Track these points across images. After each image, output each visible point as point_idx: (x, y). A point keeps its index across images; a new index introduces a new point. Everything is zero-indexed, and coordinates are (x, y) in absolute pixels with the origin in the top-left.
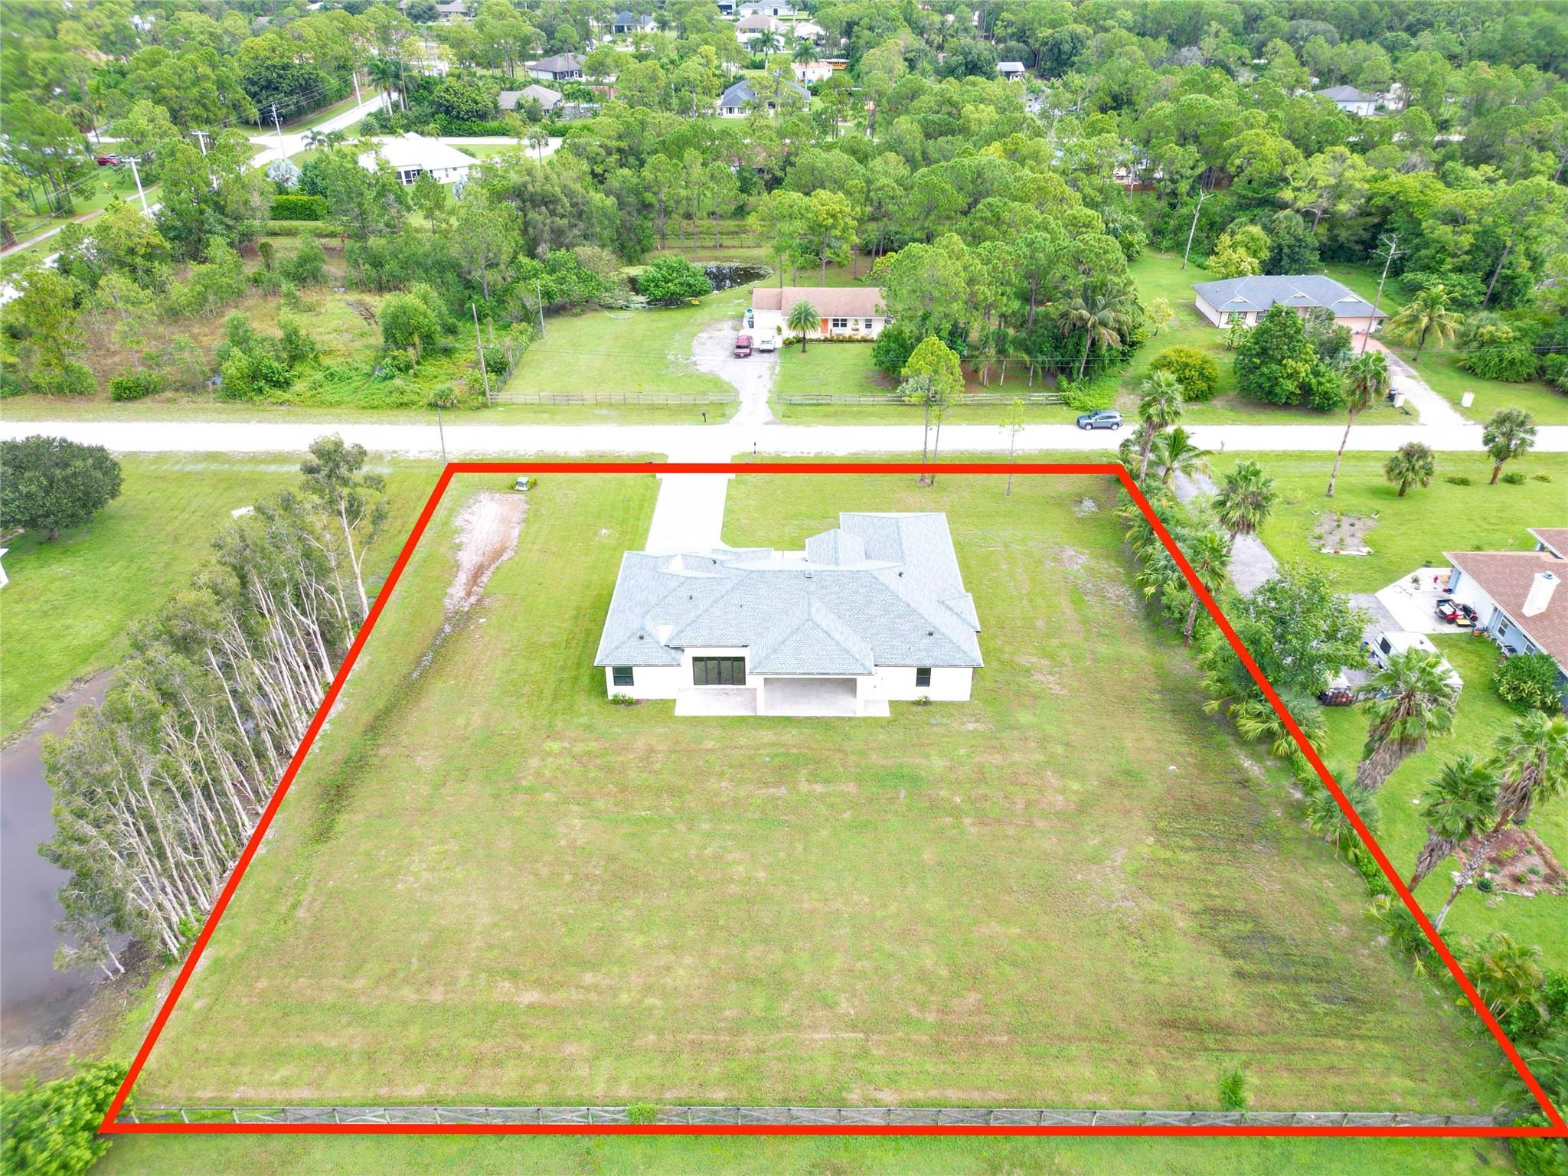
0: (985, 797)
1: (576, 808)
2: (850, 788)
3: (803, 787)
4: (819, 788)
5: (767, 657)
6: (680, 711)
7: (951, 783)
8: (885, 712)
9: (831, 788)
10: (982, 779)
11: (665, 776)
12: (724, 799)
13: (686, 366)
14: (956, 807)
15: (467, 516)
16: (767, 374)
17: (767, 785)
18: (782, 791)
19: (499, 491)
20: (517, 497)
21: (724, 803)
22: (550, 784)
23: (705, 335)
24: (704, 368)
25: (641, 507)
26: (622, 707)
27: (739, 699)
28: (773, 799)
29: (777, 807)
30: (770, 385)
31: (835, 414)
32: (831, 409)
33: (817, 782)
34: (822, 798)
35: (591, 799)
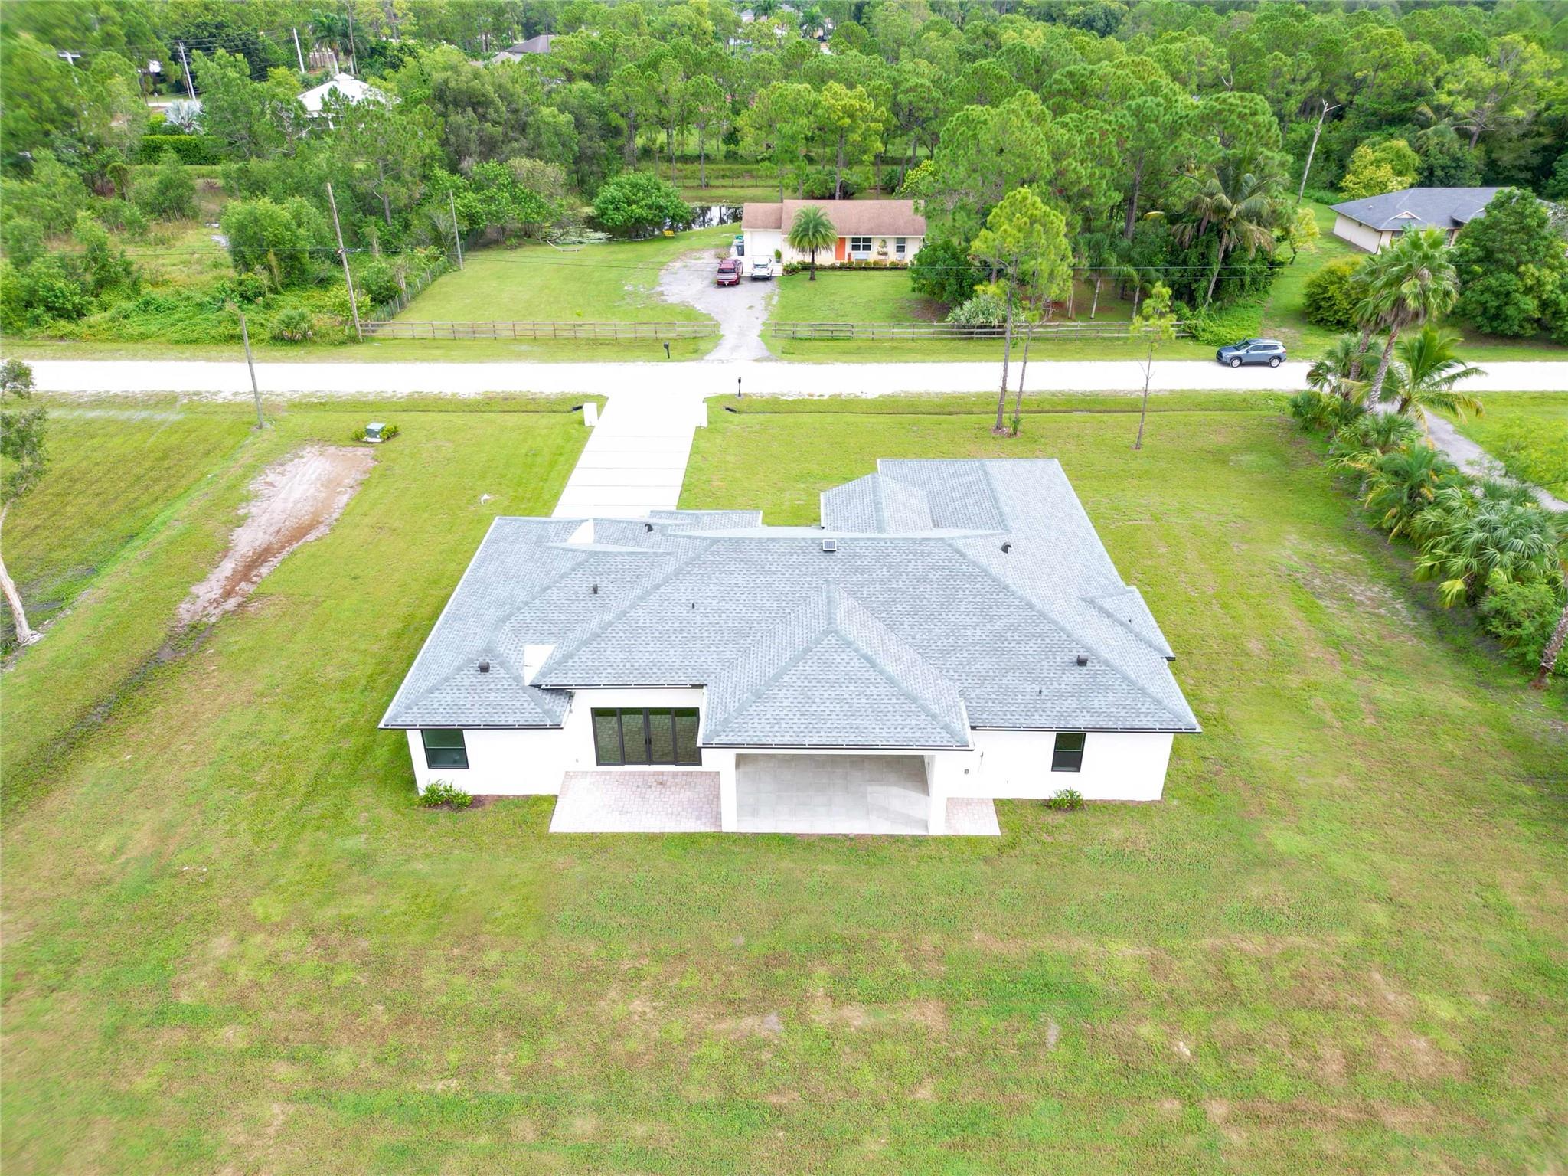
0: (1247, 1044)
1: (284, 1071)
2: (929, 1016)
3: (822, 1014)
4: (858, 1017)
5: (740, 711)
6: (562, 823)
7: (1162, 1005)
8: (988, 826)
9: (885, 1016)
10: (1230, 995)
11: (506, 983)
12: (634, 1045)
13: (649, 297)
14: (1183, 1070)
15: (271, 478)
16: (760, 305)
17: (735, 1007)
18: (769, 1025)
19: (336, 443)
20: (361, 451)
21: (633, 1058)
22: (240, 1005)
23: (678, 265)
24: (672, 299)
25: (553, 464)
26: (443, 815)
27: (687, 795)
28: (750, 1046)
29: (757, 1070)
30: (764, 317)
31: (858, 351)
32: (851, 345)
33: (851, 999)
34: (863, 1043)
35: (325, 1046)
